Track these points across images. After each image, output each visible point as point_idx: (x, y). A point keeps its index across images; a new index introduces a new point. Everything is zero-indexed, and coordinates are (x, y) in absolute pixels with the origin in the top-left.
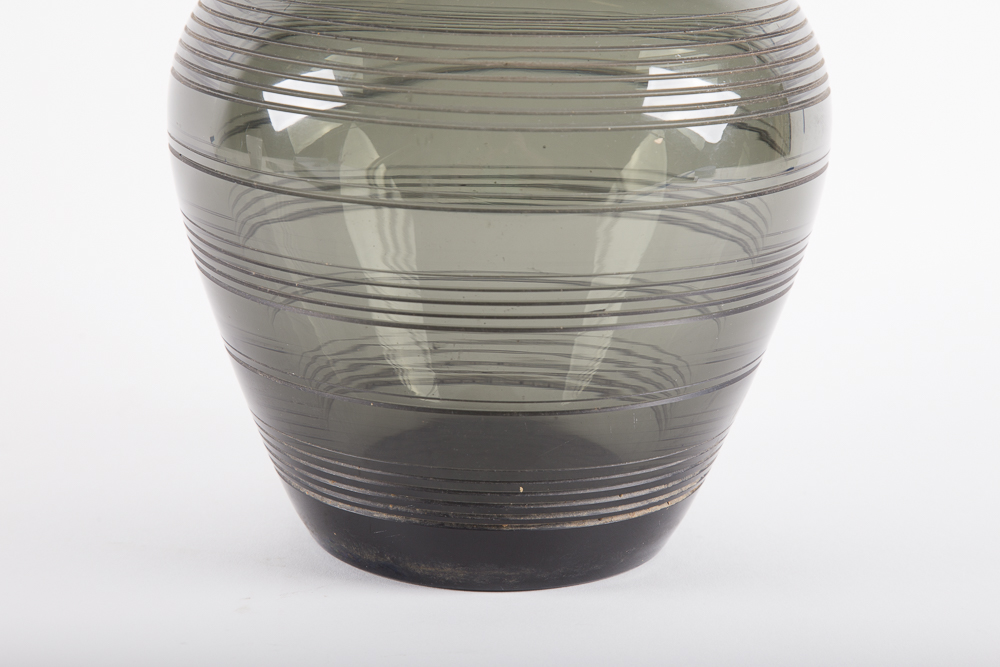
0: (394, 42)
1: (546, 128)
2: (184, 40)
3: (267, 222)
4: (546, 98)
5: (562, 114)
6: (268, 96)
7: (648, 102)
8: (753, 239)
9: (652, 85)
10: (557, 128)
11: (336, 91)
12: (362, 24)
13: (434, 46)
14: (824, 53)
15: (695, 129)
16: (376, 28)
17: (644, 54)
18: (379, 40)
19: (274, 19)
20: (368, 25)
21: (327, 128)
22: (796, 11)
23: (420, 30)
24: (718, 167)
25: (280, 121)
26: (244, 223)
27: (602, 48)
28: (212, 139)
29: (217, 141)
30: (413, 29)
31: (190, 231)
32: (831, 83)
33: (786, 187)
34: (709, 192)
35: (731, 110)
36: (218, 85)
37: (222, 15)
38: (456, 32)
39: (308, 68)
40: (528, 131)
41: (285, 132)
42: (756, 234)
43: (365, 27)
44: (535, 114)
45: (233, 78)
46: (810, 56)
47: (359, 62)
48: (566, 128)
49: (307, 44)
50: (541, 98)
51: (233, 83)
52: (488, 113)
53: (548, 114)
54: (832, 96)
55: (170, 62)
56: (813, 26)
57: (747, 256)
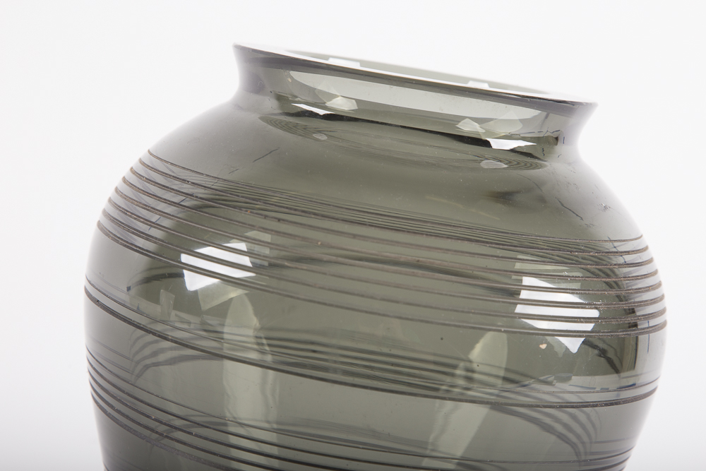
0: (318, 228)
1: (447, 322)
2: (112, 198)
3: (157, 364)
4: (451, 295)
5: (463, 312)
6: (185, 258)
7: (520, 309)
8: (583, 443)
9: (524, 294)
10: (457, 324)
11: (246, 261)
12: (291, 209)
13: (355, 236)
14: (665, 289)
15: (561, 339)
16: (303, 214)
17: (518, 266)
18: (305, 225)
19: (199, 192)
20: (295, 210)
21: (234, 293)
22: (646, 249)
23: (343, 220)
24: (574, 375)
25: (194, 282)
26: (138, 363)
27: (502, 257)
28: (129, 289)
29: (133, 291)
30: (337, 219)
31: (90, 364)
32: (668, 316)
33: (626, 401)
34: (559, 397)
35: (589, 327)
36: (140, 242)
37: (149, 181)
38: (376, 226)
39: (229, 239)
40: (432, 323)
41: (196, 292)
42: (585, 439)
43: (293, 212)
44: (439, 309)
45: (156, 238)
46: (654, 289)
47: (267, 237)
48: (465, 324)
49: (238, 219)
50: (446, 295)
51: (155, 243)
52: (397, 302)
53: (451, 310)
54: (668, 328)
55: (97, 216)
56: (658, 264)
57: (576, 459)
